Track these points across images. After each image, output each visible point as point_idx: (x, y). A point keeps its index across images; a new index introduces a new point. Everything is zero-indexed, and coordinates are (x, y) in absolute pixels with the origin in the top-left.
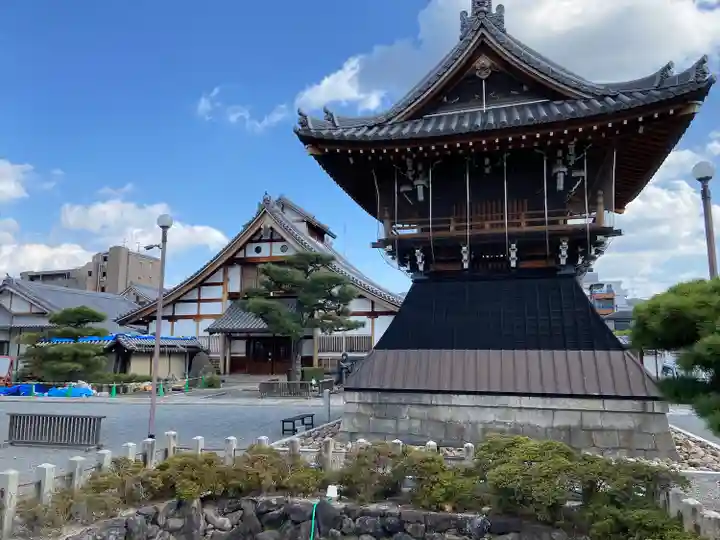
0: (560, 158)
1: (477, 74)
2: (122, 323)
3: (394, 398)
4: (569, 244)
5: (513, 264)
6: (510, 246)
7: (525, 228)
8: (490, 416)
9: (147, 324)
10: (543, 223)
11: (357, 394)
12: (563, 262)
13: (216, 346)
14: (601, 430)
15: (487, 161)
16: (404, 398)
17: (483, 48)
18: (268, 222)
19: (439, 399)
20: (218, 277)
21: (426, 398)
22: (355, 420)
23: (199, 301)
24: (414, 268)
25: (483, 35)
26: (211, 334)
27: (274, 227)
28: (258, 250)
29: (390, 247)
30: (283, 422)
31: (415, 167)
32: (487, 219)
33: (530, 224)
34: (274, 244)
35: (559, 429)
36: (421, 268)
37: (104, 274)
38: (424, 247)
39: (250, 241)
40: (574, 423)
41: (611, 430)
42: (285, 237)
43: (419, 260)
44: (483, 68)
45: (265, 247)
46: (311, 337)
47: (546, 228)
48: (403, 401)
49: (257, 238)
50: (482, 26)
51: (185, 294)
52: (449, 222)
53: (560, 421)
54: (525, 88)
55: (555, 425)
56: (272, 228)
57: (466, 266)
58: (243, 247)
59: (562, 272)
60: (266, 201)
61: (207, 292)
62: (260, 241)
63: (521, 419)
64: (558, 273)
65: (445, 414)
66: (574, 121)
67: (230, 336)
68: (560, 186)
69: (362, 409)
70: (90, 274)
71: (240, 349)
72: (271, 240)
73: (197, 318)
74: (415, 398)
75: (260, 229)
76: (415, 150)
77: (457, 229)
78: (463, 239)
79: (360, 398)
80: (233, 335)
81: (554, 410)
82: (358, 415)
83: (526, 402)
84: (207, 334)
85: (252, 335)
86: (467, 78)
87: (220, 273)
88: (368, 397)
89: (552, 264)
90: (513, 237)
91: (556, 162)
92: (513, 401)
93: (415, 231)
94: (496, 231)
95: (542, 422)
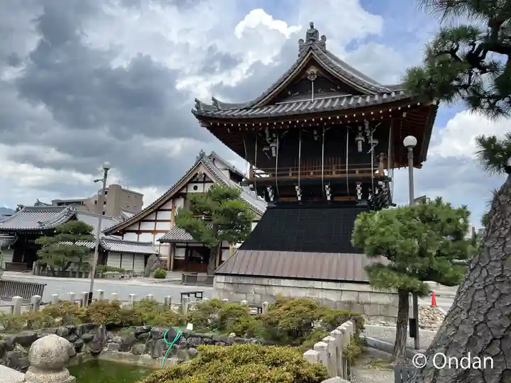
0: (360, 132)
1: (308, 78)
2: (106, 234)
3: (245, 281)
4: (361, 186)
5: (329, 198)
6: (325, 187)
7: (334, 175)
8: (303, 294)
9: (122, 235)
10: (345, 172)
11: (223, 277)
12: (359, 198)
13: (165, 251)
14: (369, 304)
15: (315, 133)
16: (252, 281)
17: (312, 62)
18: (202, 170)
19: (272, 282)
20: (169, 206)
21: (265, 281)
22: (221, 293)
23: (156, 221)
24: (268, 199)
25: (312, 54)
26: (162, 242)
27: (206, 172)
28: (196, 188)
29: (251, 186)
30: (182, 294)
31: (271, 136)
32: (312, 169)
33: (337, 173)
34: (206, 184)
35: (345, 303)
36: (272, 199)
37: (105, 203)
38: (273, 187)
39: (191, 182)
40: (353, 299)
41: (376, 304)
42: (213, 180)
43: (270, 194)
44: (313, 74)
45: (200, 186)
46: (228, 248)
47: (347, 175)
48: (251, 282)
49: (195, 180)
50: (311, 48)
51: (147, 216)
52: (288, 170)
53: (345, 297)
54: (338, 87)
55: (343, 299)
56: (205, 174)
57: (299, 199)
58: (186, 186)
59: (359, 204)
60: (202, 155)
61: (161, 216)
62: (197, 182)
63: (321, 295)
64: (358, 205)
65: (276, 291)
66: (366, 108)
67: (174, 245)
68: (360, 149)
69: (226, 287)
70: (96, 202)
71: (181, 254)
72: (204, 182)
73: (154, 232)
74: (258, 281)
75: (197, 174)
76: (271, 124)
77: (293, 174)
78: (296, 181)
79: (225, 280)
80: (177, 244)
81: (342, 290)
82: (224, 290)
83: (325, 285)
84: (159, 243)
85: (190, 245)
86: (303, 80)
87: (170, 203)
88: (230, 279)
89: (353, 199)
90: (326, 181)
91: (358, 134)
92: (318, 284)
93: (268, 176)
94: (317, 176)
95: (333, 297)
